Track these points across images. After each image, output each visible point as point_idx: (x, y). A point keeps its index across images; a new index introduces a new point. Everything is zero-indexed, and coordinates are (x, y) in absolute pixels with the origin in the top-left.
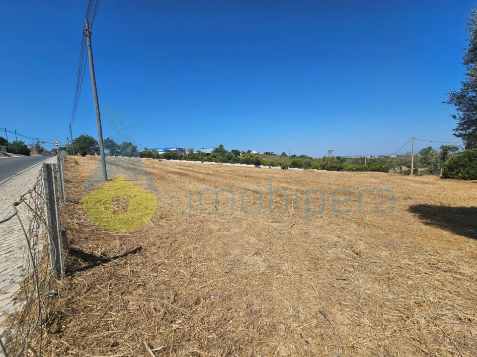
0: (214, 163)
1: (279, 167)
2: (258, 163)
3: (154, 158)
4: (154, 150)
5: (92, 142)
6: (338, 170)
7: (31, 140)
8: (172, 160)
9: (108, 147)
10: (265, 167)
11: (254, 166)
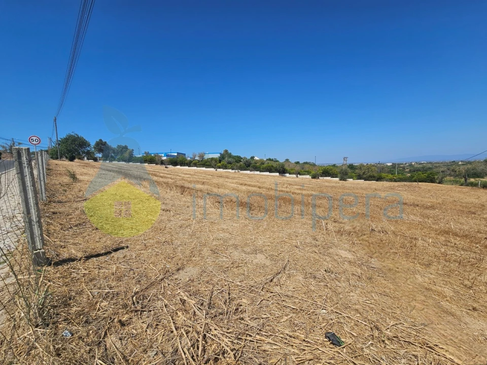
0: (230, 170)
1: (308, 177)
2: (282, 171)
3: (157, 164)
4: (156, 155)
5: (83, 143)
6: (377, 180)
7: (4, 141)
8: (179, 167)
9: (100, 151)
10: (291, 175)
11: (278, 174)
